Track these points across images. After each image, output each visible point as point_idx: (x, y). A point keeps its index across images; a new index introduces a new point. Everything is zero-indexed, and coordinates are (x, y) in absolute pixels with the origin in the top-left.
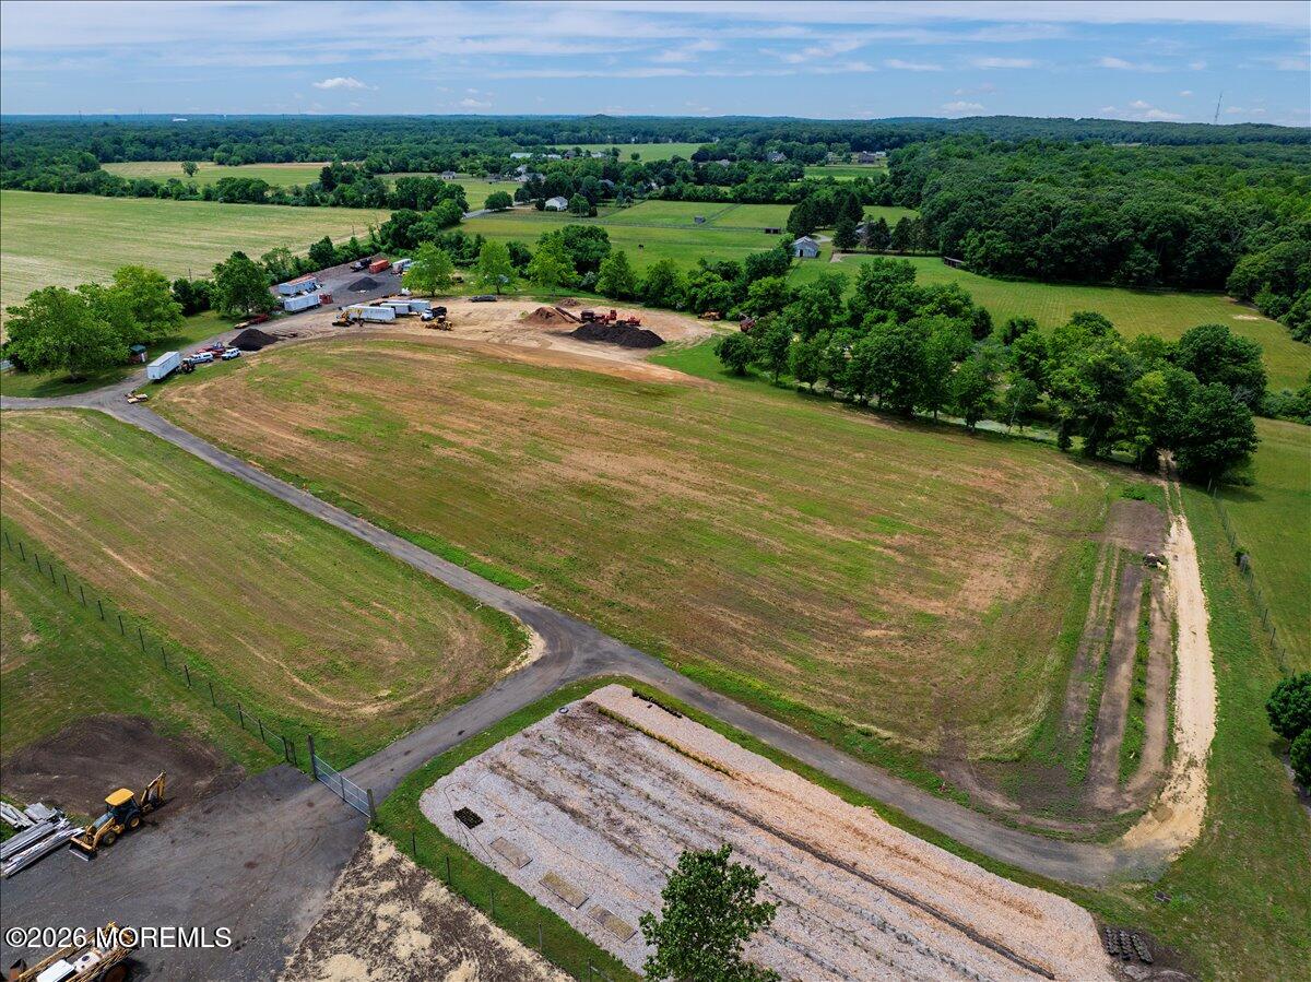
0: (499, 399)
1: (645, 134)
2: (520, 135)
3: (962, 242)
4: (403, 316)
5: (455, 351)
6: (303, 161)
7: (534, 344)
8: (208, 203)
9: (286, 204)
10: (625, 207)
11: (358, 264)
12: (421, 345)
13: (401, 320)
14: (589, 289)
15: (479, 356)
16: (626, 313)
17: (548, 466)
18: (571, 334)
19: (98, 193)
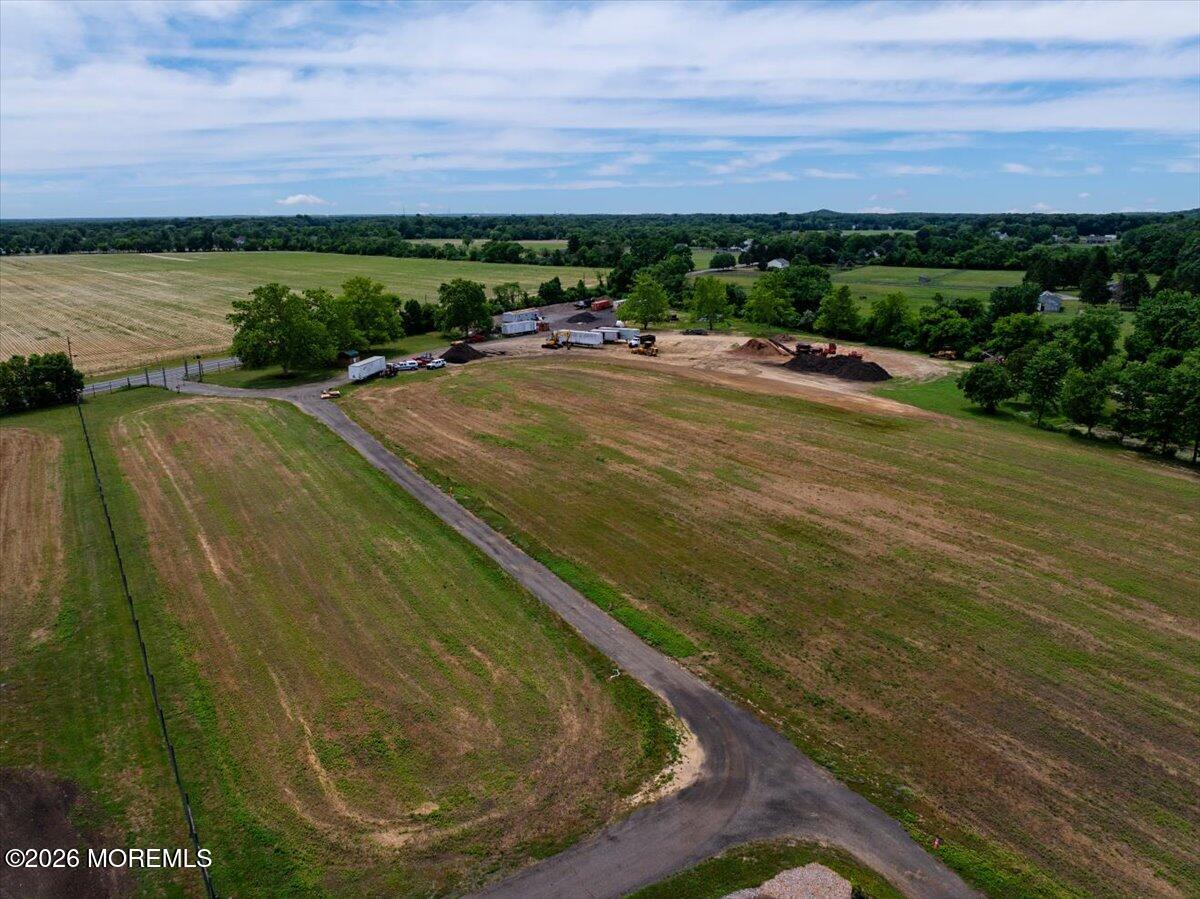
0: (696, 419)
1: (866, 222)
4: (611, 342)
5: (657, 373)
6: (560, 239)
7: (742, 372)
8: (473, 262)
9: (536, 263)
10: (845, 270)
11: (582, 303)
12: (623, 367)
13: (609, 346)
14: (807, 328)
15: (680, 379)
16: (844, 349)
17: (741, 494)
18: (784, 365)
19: (390, 255)
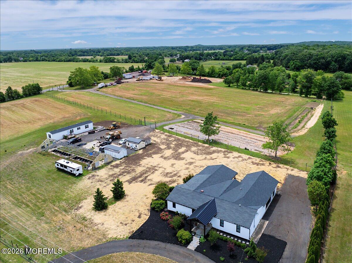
0: (174, 90)
1: (211, 48)
2: (178, 49)
3: (289, 64)
4: (151, 79)
5: (164, 84)
6: (122, 55)
7: (182, 83)
8: (101, 63)
9: (120, 63)
10: (204, 62)
11: (140, 72)
12: (156, 83)
14: (195, 75)
15: (169, 84)
17: (185, 98)
18: (190, 81)
